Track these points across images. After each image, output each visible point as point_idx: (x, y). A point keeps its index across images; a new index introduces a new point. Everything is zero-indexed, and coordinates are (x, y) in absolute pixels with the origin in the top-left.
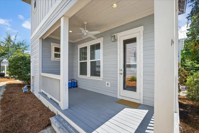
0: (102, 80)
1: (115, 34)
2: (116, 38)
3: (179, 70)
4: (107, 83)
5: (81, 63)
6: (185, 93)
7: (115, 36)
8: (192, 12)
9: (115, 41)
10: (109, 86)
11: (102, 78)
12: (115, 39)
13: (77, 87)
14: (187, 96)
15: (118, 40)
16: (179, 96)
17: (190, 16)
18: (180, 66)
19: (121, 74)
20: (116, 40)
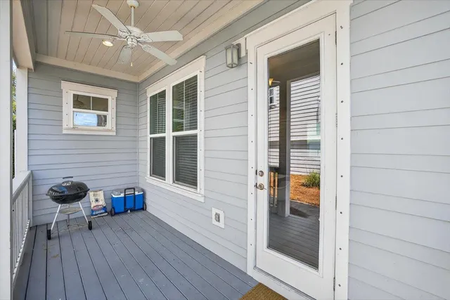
0: (202, 200)
1: (241, 41)
2: (243, 54)
4: (214, 212)
5: (153, 140)
7: (239, 45)
9: (239, 65)
10: (221, 224)
11: (203, 192)
12: (239, 58)
13: (143, 208)
15: (251, 58)
19: (261, 187)
20: (240, 61)
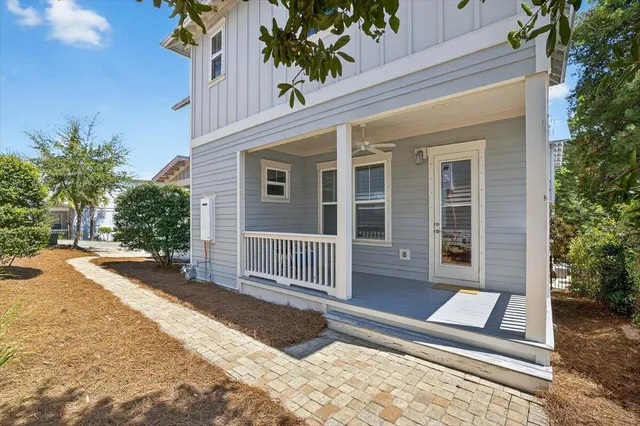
0: (390, 246)
1: (423, 150)
2: (425, 157)
3: (552, 222)
4: (401, 251)
5: (325, 206)
6: (566, 283)
7: (421, 152)
8: (577, 88)
9: (423, 164)
10: (408, 258)
11: (390, 240)
12: (423, 160)
14: (570, 288)
15: (430, 161)
16: (551, 288)
17: (574, 96)
18: (553, 214)
19: (438, 231)
20: (425, 161)
